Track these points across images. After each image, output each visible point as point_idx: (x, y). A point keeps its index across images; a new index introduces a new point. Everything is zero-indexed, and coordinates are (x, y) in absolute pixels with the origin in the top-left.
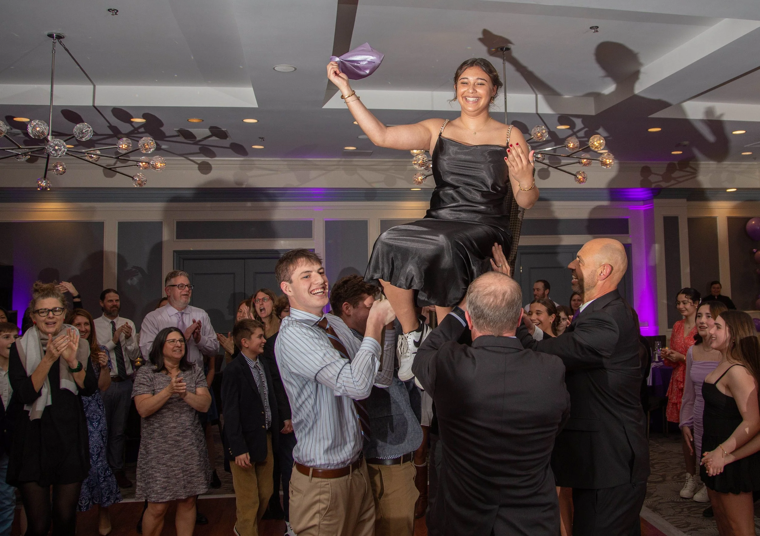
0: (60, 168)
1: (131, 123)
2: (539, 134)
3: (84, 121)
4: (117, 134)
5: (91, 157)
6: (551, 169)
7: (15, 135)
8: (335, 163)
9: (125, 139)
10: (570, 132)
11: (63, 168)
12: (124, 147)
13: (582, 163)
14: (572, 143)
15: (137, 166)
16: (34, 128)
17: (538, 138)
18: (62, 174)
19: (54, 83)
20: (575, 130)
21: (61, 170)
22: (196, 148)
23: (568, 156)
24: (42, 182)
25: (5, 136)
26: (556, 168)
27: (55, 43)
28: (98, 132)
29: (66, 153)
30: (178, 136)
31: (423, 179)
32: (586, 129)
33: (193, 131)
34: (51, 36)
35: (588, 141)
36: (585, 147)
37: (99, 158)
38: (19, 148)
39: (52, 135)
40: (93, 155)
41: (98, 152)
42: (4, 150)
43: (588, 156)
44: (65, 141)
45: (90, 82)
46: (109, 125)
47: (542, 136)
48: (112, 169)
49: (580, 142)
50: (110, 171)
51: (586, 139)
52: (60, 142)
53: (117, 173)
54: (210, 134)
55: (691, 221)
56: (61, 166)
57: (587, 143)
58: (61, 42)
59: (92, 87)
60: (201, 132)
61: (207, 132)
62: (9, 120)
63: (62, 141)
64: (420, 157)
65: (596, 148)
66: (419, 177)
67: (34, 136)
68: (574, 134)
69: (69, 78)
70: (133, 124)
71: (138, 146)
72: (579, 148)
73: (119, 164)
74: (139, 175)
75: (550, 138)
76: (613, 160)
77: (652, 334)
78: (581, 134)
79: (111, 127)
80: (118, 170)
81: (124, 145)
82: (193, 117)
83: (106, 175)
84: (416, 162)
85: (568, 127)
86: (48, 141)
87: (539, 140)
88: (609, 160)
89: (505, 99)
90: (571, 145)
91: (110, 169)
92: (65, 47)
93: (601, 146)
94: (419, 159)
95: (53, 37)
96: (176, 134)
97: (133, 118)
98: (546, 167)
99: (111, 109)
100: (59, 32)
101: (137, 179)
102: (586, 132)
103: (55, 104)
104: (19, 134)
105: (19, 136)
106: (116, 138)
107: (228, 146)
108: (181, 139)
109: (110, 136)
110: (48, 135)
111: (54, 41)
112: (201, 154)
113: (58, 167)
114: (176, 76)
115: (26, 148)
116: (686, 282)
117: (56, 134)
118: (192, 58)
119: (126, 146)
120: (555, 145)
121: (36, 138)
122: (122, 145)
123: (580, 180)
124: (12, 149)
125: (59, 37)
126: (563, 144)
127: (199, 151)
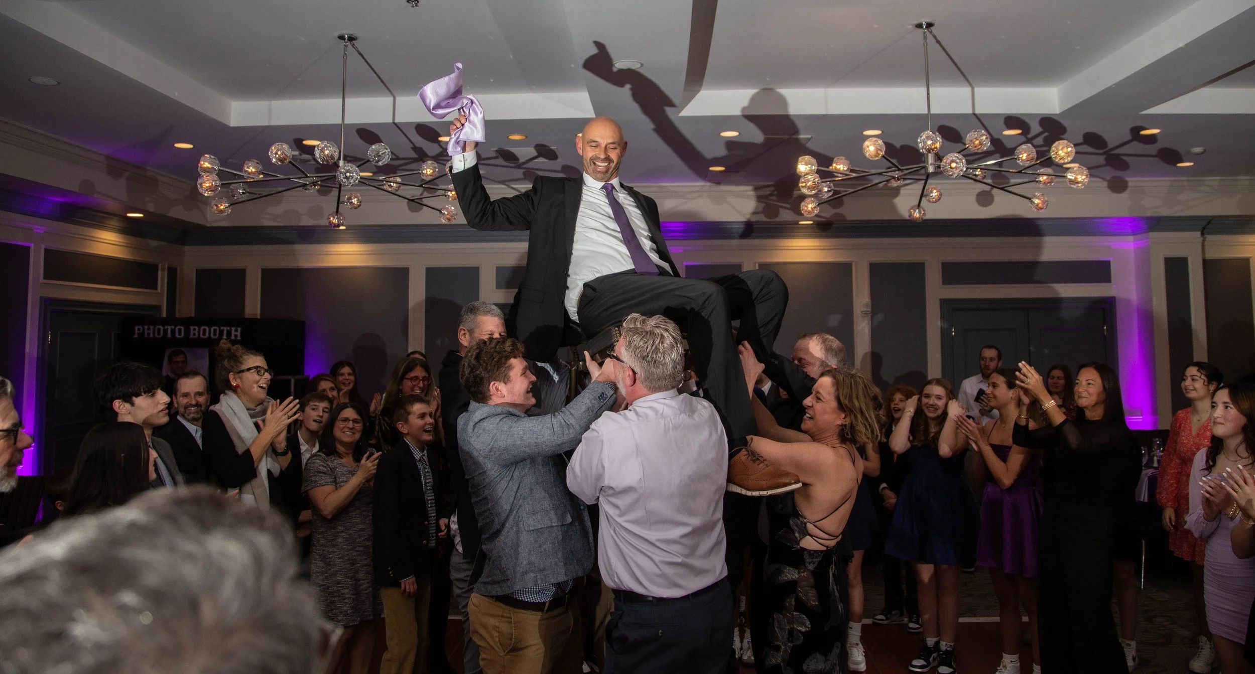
0: (355, 201)
1: (439, 142)
2: (977, 142)
3: (383, 139)
4: (422, 156)
5: (390, 186)
6: (995, 191)
7: (305, 162)
8: (697, 189)
9: (429, 162)
10: (1023, 139)
11: (358, 200)
12: (428, 173)
13: (1041, 181)
14: (1025, 153)
15: (446, 196)
16: (322, 151)
17: (976, 147)
18: (356, 208)
19: (346, 97)
20: (1030, 136)
21: (356, 203)
22: (519, 173)
23: (1020, 172)
24: (334, 218)
25: (290, 162)
26: (1002, 189)
27: (346, 46)
28: (401, 156)
29: (359, 181)
30: (496, 157)
31: (815, 207)
32: (1046, 134)
33: (515, 150)
34: (341, 38)
35: (1049, 151)
36: (1044, 160)
37: (400, 187)
38: (307, 177)
39: (345, 159)
40: (392, 184)
41: (399, 180)
42: (289, 179)
43: (1049, 170)
44: (358, 167)
45: (388, 91)
46: (412, 146)
47: (981, 144)
48: (416, 201)
49: (1037, 152)
50: (415, 204)
51: (1045, 149)
52: (352, 168)
53: (425, 207)
54: (536, 154)
55: (1207, 264)
56: (356, 197)
57: (1047, 153)
58: (354, 44)
59: (391, 99)
60: (525, 153)
61: (532, 152)
62: (298, 144)
63: (354, 167)
64: (810, 177)
65: (1060, 159)
66: (808, 204)
67: (323, 161)
68: (1029, 141)
69: (364, 89)
70: (441, 144)
71: (445, 171)
72: (1037, 160)
73: (426, 194)
74: (448, 208)
75: (993, 149)
76: (1087, 176)
77: (1148, 427)
78: (1039, 141)
79: (416, 149)
80: (425, 201)
81: (428, 170)
82: (514, 133)
83: (411, 209)
84: (804, 184)
85: (1019, 132)
86: (338, 166)
87: (978, 150)
88: (1082, 175)
89: (928, 94)
90: (1024, 156)
91: (413, 200)
92: (358, 51)
93: (1069, 156)
94: (808, 181)
95: (344, 39)
96: (494, 155)
97: (440, 136)
98: (988, 188)
99: (414, 126)
100: (351, 32)
101: (446, 213)
102: (1046, 139)
103: (346, 122)
104: (309, 161)
105: (309, 163)
106: (421, 162)
107: (559, 168)
108: (500, 161)
109: (414, 160)
110: (339, 159)
111: (346, 44)
112: (526, 181)
113: (352, 199)
114: (492, 80)
115: (315, 177)
116: (1200, 353)
117: (348, 159)
118: (511, 56)
119: (431, 171)
120: (1001, 157)
121: (325, 163)
122: (426, 169)
123: (1037, 205)
124: (299, 178)
125: (352, 39)
126: (1012, 155)
127: (522, 177)
